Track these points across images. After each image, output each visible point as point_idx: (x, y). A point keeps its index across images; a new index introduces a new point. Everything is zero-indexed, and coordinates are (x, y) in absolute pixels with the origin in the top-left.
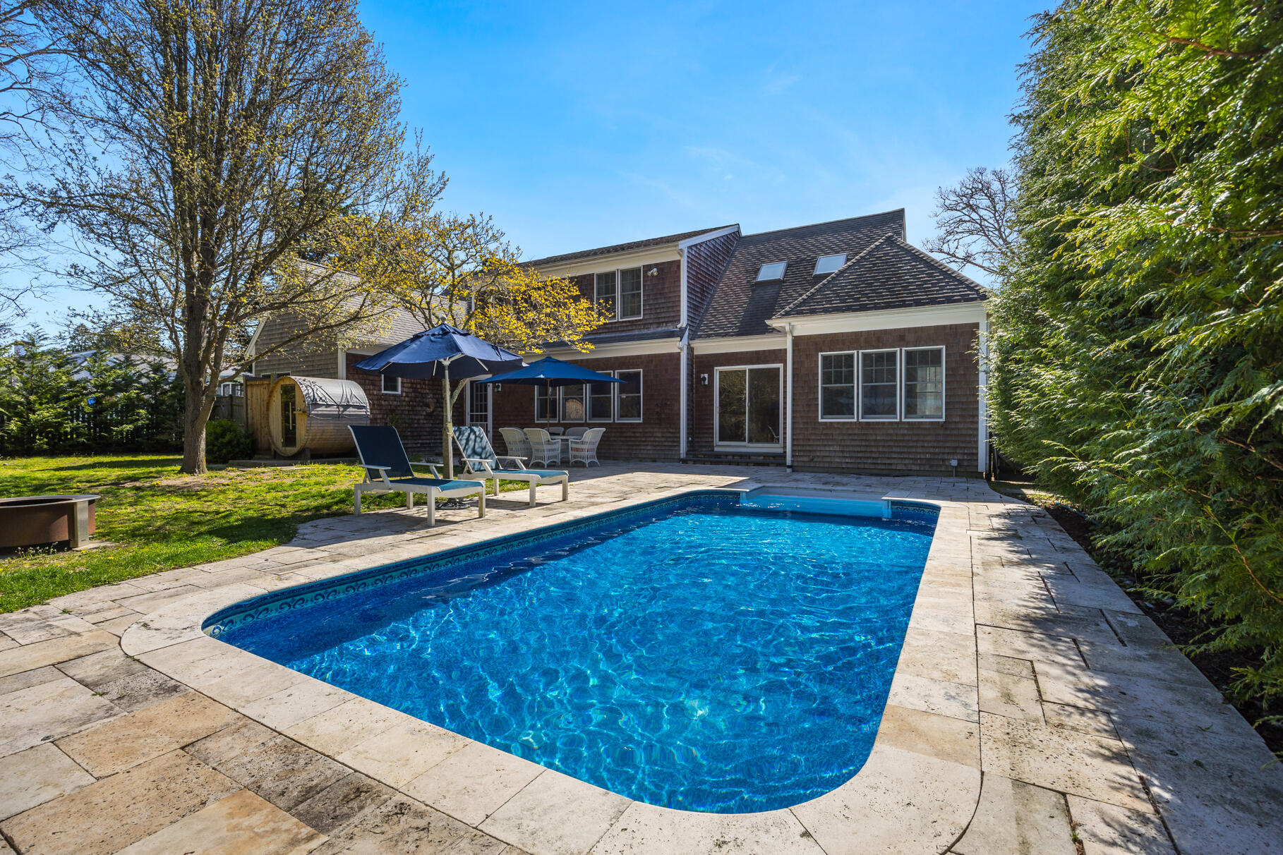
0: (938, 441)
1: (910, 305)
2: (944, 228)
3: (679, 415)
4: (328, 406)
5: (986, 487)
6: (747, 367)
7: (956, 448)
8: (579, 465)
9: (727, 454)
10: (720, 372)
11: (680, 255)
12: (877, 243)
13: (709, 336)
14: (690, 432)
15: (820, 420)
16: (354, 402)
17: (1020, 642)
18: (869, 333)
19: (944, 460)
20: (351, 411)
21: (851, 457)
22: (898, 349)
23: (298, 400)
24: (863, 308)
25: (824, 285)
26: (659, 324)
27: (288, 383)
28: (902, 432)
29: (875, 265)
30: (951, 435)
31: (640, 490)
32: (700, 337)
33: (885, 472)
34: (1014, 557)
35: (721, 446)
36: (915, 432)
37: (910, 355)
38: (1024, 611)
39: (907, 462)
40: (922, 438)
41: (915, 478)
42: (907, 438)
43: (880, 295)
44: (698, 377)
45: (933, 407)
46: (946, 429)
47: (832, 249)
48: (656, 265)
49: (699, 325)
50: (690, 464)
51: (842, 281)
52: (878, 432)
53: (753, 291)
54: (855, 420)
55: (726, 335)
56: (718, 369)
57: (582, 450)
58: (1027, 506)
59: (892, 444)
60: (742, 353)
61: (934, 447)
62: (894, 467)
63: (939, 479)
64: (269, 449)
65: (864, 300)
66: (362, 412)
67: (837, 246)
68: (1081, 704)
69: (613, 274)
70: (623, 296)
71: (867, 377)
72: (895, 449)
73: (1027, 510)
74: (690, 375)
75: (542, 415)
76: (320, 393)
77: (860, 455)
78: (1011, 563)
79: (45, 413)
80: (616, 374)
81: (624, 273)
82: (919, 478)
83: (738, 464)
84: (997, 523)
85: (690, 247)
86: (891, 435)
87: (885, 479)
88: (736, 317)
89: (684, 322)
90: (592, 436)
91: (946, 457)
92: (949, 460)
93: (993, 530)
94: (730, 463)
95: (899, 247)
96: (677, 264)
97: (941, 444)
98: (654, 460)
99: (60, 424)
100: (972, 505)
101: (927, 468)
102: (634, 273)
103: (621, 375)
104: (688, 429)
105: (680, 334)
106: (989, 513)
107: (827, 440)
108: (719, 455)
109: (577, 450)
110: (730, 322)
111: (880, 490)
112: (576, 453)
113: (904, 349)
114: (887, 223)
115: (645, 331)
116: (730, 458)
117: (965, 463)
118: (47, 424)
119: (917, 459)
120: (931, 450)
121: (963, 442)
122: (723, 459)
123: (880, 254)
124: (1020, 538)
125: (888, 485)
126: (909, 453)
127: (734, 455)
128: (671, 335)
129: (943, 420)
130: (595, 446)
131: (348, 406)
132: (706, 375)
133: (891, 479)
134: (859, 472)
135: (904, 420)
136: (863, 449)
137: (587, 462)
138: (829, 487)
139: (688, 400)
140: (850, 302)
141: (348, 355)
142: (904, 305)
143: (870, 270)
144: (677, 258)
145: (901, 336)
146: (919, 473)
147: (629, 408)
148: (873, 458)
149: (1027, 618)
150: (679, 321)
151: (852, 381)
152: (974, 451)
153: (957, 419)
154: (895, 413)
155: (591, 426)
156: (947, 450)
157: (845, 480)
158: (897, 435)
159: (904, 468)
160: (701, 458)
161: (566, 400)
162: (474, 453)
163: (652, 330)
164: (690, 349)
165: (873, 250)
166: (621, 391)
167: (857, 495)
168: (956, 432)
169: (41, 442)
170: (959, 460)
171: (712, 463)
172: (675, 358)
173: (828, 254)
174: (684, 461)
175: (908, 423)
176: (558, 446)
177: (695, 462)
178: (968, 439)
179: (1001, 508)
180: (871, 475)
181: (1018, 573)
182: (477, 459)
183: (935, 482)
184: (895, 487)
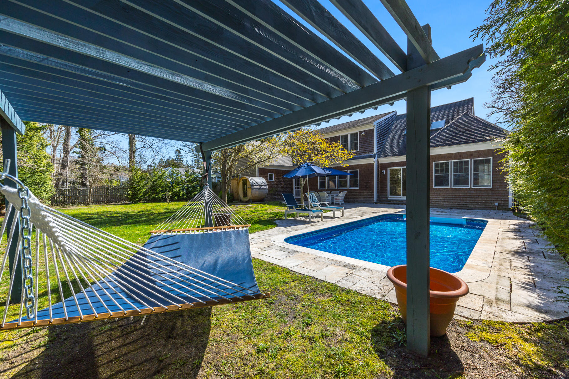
0: (489, 196)
1: (476, 142)
2: (496, 96)
3: (374, 186)
4: (256, 186)
5: (512, 214)
6: (401, 168)
7: (498, 198)
8: (338, 204)
9: (393, 201)
10: (390, 170)
11: (373, 127)
12: (460, 116)
13: (386, 156)
14: (378, 192)
15: (434, 188)
16: (263, 184)
17: (509, 256)
18: (456, 153)
19: (491, 203)
20: (263, 187)
21: (448, 202)
22: (470, 159)
23: (248, 184)
24: (454, 144)
25: (436, 135)
26: (365, 153)
27: (244, 179)
28: (471, 192)
29: (459, 126)
30: (495, 193)
31: (366, 213)
32: (382, 157)
33: (463, 208)
34: (516, 237)
35: (390, 197)
36: (478, 192)
37: (475, 162)
38: (513, 250)
39: (474, 204)
40: (481, 194)
41: (478, 210)
42: (474, 194)
43: (461, 138)
44: (381, 172)
45: (487, 182)
46: (493, 191)
47: (438, 118)
48: (364, 131)
49: (381, 152)
50: (379, 204)
51: (444, 133)
52: (460, 192)
53: (403, 137)
54: (450, 187)
55: (393, 156)
56: (389, 169)
57: (339, 199)
58: (529, 222)
59: (467, 197)
60: (399, 162)
61: (487, 198)
62: (468, 206)
63: (489, 211)
64: (238, 199)
65: (454, 141)
66: (266, 187)
67: (441, 116)
68: (523, 267)
69: (347, 135)
70: (351, 143)
71: (455, 171)
72: (468, 199)
73: (528, 223)
74: (378, 171)
75: (321, 187)
76: (254, 182)
77: (452, 201)
78: (514, 239)
79: (177, 189)
80: (349, 171)
81: (351, 135)
82: (479, 210)
83: (398, 204)
84: (512, 227)
85: (378, 124)
86: (466, 193)
87: (463, 211)
88: (396, 148)
89: (375, 151)
90: (342, 195)
91: (492, 202)
92: (494, 203)
93: (510, 229)
94: (395, 204)
95: (470, 117)
96: (373, 130)
97: (490, 197)
98: (364, 203)
99: (180, 192)
100: (502, 221)
101: (483, 206)
102: (356, 134)
103: (351, 172)
104: (377, 191)
105: (374, 156)
106: (510, 223)
107: (437, 195)
108: (390, 201)
109: (337, 199)
110: (394, 151)
111: (461, 215)
112: (336, 200)
113: (472, 159)
114: (465, 105)
115: (360, 156)
116: (395, 202)
117: (502, 204)
118: (177, 192)
119: (478, 203)
120: (485, 199)
121: (501, 196)
122: (392, 202)
123: (462, 121)
124: (521, 232)
125: (465, 213)
126: (475, 200)
127: (396, 201)
128: (370, 157)
129: (491, 187)
130: (343, 198)
131: (261, 186)
132: (384, 171)
133: (466, 211)
134: (451, 208)
135: (472, 187)
136: (454, 199)
137: (341, 203)
138: (439, 213)
139: (377, 180)
140: (448, 142)
141: (259, 169)
142: (473, 142)
143: (457, 128)
144: (373, 128)
145: (471, 154)
146: (479, 208)
147: (354, 184)
148: (458, 202)
149: (514, 251)
150: (373, 151)
151: (448, 172)
152: (507, 199)
153: (498, 187)
154: (468, 184)
155: (341, 191)
156: (493, 199)
157: (445, 210)
158: (469, 193)
159: (472, 206)
160: (382, 202)
161: (329, 181)
162: (313, 201)
163: (363, 155)
164: (378, 161)
165: (458, 119)
166: (351, 177)
167: (451, 216)
168: (497, 192)
169: (176, 198)
170: (499, 203)
171: (387, 204)
172: (372, 165)
173: (437, 120)
174: (376, 203)
175: (475, 188)
176: (330, 198)
177: (380, 203)
178: (503, 195)
179: (516, 222)
180: (457, 209)
181: (515, 241)
182: (314, 203)
183: (487, 212)
184: (468, 213)
